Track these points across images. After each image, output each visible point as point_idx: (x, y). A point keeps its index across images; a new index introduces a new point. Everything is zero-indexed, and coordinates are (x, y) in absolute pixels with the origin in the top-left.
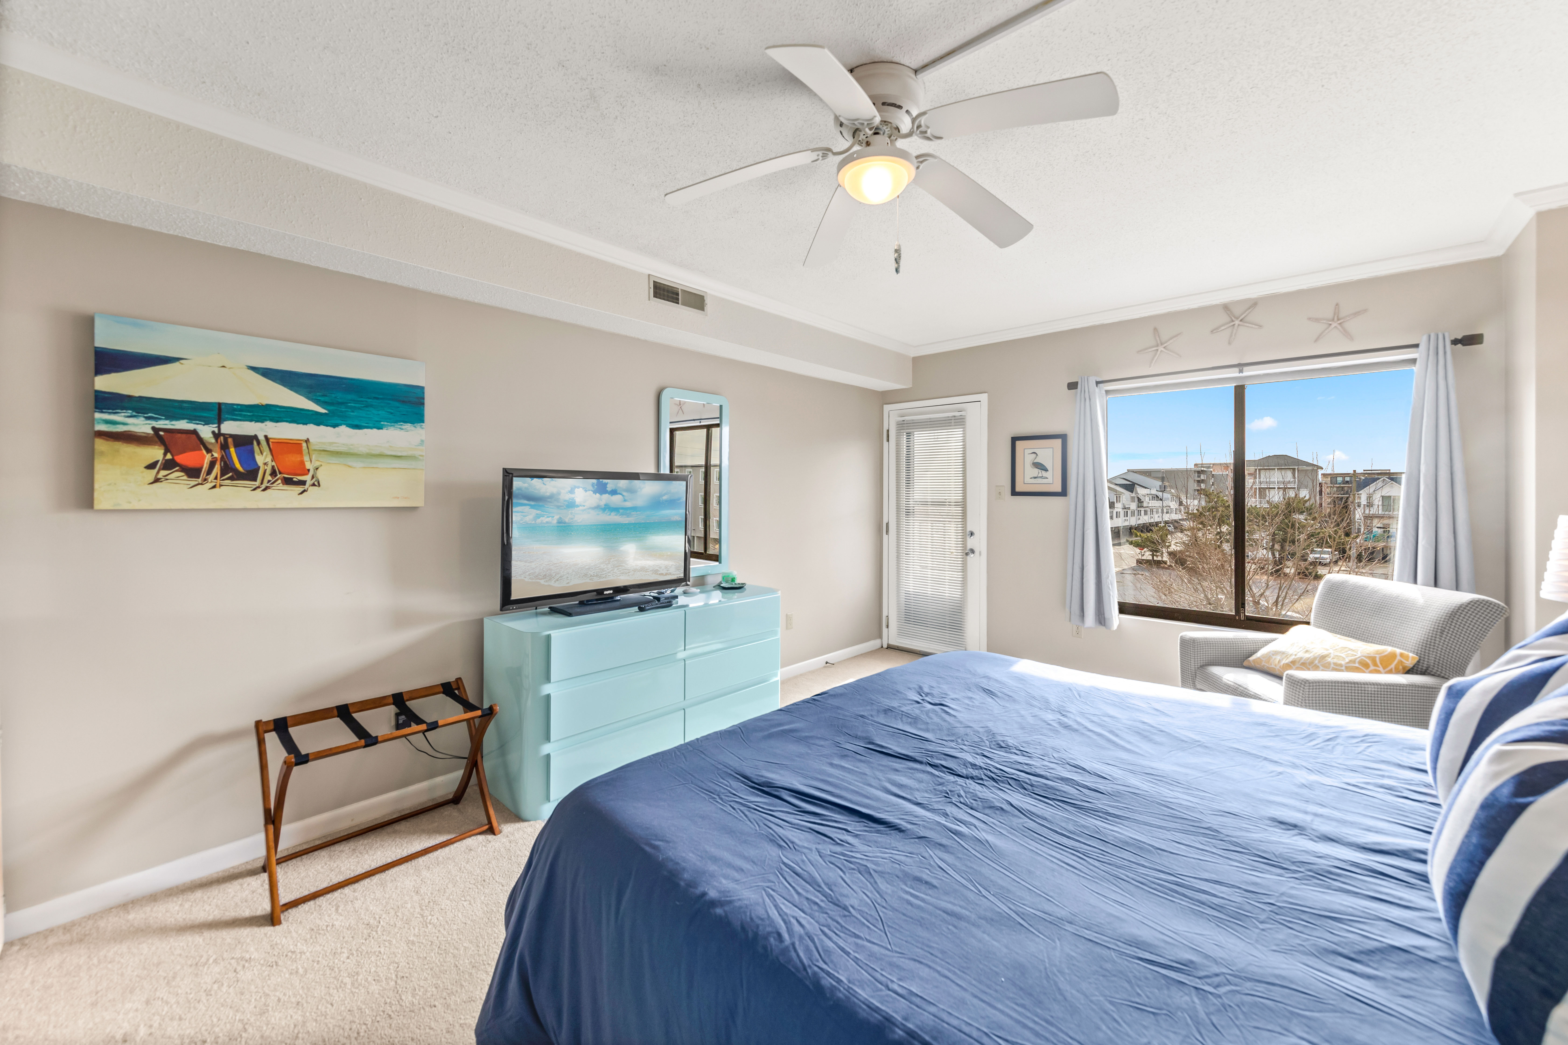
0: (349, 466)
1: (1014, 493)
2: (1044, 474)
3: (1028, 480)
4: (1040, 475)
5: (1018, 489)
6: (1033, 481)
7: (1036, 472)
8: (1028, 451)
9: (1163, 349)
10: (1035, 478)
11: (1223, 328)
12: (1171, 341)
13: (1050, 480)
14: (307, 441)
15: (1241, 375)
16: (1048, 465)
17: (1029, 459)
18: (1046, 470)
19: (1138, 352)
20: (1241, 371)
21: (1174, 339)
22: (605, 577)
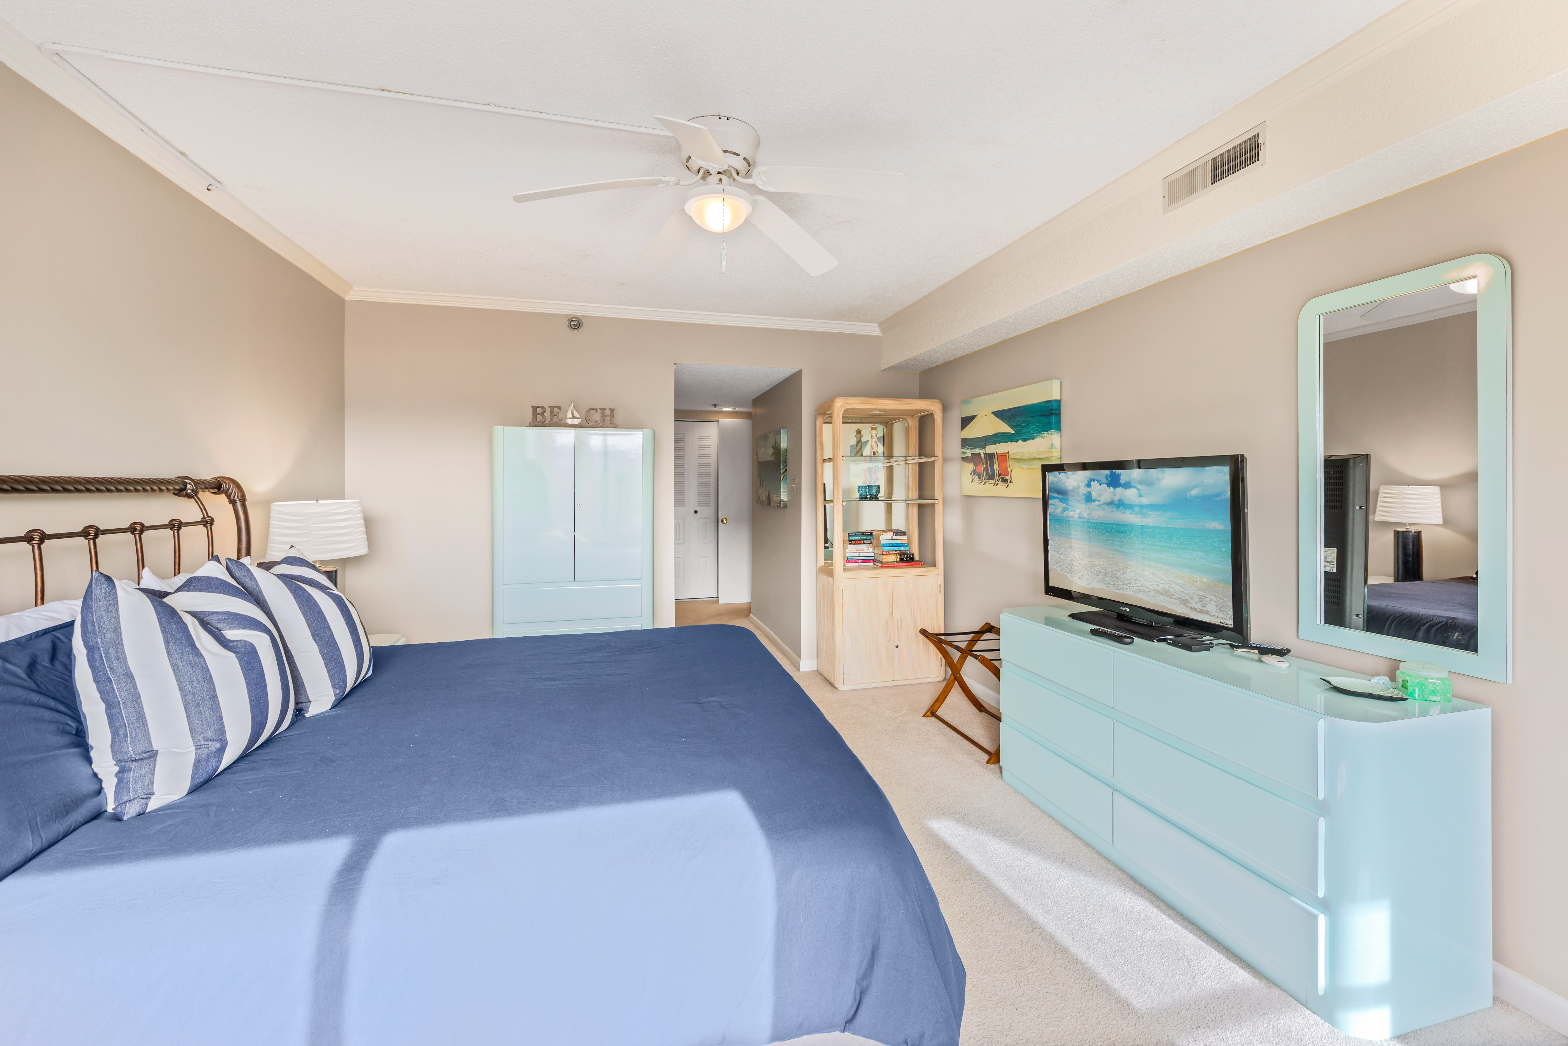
0: (1022, 468)
14: (1008, 453)
22: (1122, 589)
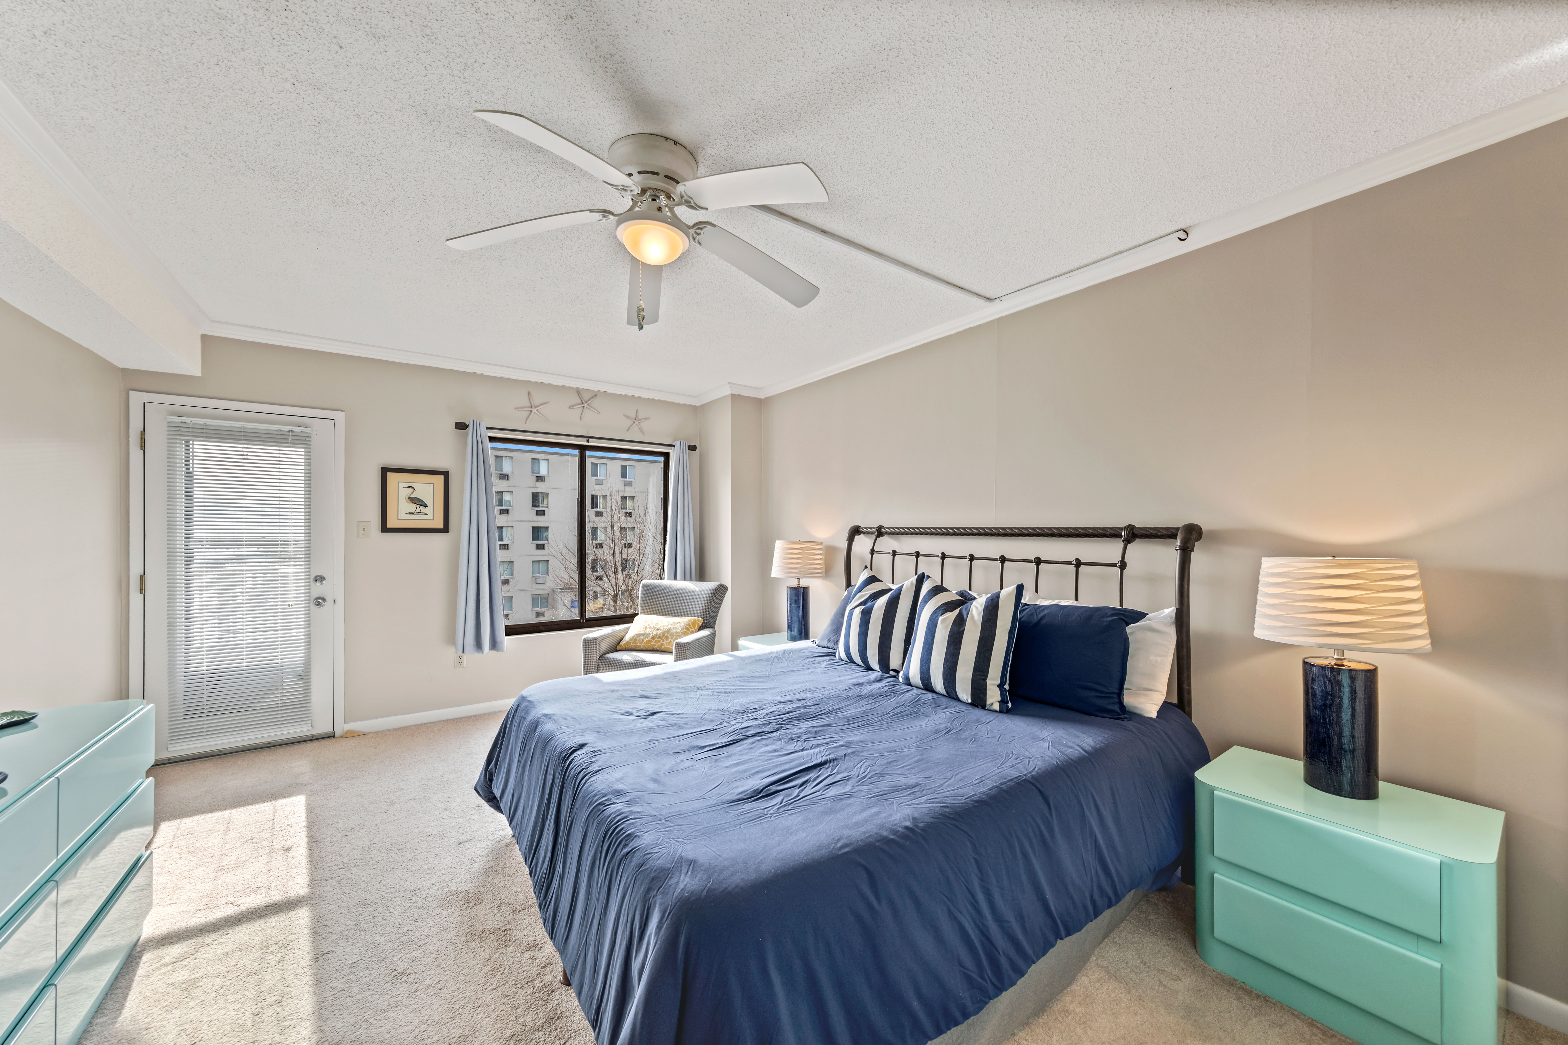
1: (384, 529)
2: (423, 509)
3: (402, 515)
4: (418, 511)
5: (389, 525)
6: (409, 517)
7: (413, 507)
8: (401, 485)
9: (536, 412)
10: (412, 513)
11: (577, 407)
12: (542, 406)
13: (430, 516)
15: (588, 444)
16: (429, 502)
17: (405, 493)
18: (426, 506)
19: (516, 408)
20: (588, 441)
21: (544, 405)
